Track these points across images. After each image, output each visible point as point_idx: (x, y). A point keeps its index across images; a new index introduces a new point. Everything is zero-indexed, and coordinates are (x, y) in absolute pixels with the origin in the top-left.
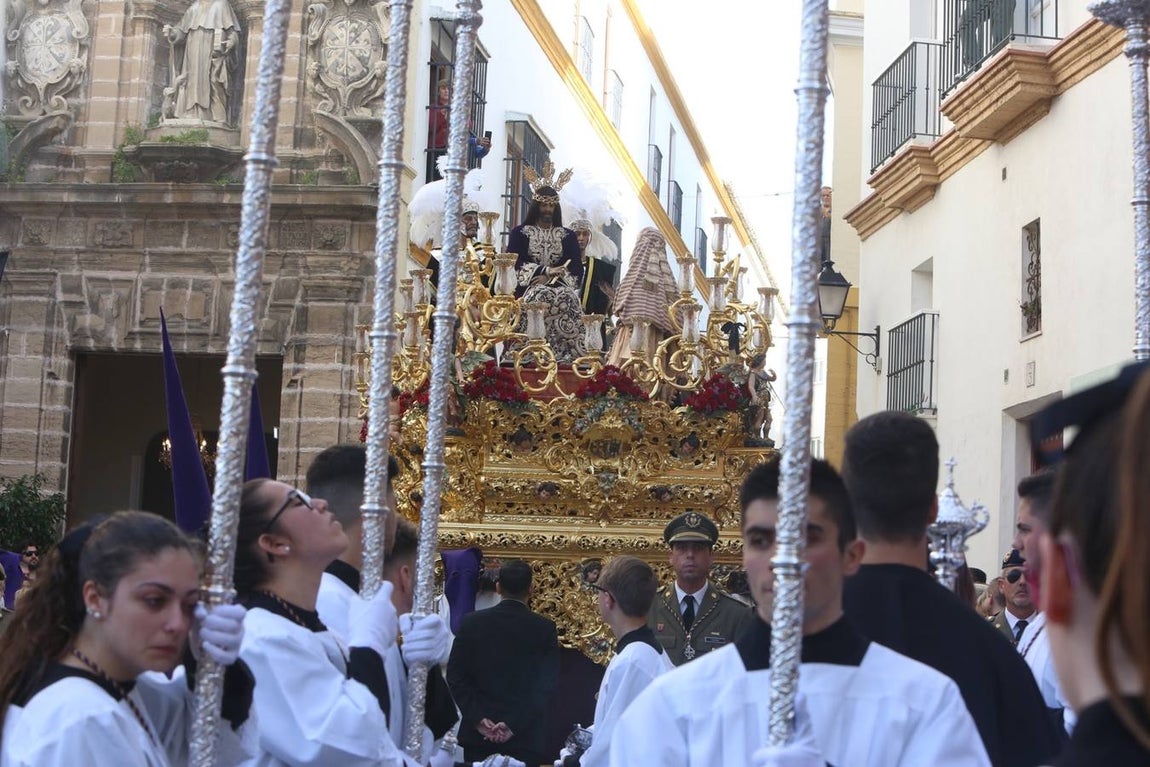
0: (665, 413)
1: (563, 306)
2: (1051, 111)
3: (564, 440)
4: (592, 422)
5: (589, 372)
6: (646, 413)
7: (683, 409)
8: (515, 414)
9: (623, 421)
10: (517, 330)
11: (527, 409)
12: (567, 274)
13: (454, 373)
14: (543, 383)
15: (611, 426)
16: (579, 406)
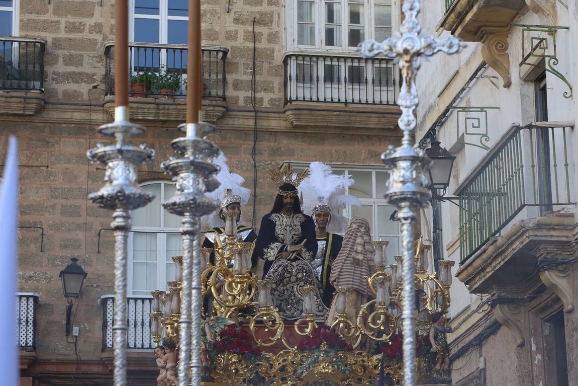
0: (366, 359)
1: (300, 276)
3: (289, 382)
4: (309, 368)
5: (306, 330)
6: (351, 360)
7: (380, 356)
8: (251, 364)
9: (333, 367)
10: (252, 300)
11: (260, 360)
12: (304, 250)
13: (205, 335)
14: (273, 339)
15: (323, 371)
16: (299, 356)
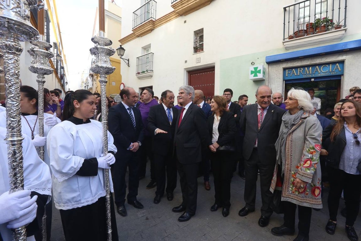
2: (210, 4)
